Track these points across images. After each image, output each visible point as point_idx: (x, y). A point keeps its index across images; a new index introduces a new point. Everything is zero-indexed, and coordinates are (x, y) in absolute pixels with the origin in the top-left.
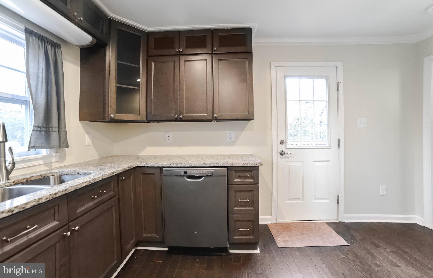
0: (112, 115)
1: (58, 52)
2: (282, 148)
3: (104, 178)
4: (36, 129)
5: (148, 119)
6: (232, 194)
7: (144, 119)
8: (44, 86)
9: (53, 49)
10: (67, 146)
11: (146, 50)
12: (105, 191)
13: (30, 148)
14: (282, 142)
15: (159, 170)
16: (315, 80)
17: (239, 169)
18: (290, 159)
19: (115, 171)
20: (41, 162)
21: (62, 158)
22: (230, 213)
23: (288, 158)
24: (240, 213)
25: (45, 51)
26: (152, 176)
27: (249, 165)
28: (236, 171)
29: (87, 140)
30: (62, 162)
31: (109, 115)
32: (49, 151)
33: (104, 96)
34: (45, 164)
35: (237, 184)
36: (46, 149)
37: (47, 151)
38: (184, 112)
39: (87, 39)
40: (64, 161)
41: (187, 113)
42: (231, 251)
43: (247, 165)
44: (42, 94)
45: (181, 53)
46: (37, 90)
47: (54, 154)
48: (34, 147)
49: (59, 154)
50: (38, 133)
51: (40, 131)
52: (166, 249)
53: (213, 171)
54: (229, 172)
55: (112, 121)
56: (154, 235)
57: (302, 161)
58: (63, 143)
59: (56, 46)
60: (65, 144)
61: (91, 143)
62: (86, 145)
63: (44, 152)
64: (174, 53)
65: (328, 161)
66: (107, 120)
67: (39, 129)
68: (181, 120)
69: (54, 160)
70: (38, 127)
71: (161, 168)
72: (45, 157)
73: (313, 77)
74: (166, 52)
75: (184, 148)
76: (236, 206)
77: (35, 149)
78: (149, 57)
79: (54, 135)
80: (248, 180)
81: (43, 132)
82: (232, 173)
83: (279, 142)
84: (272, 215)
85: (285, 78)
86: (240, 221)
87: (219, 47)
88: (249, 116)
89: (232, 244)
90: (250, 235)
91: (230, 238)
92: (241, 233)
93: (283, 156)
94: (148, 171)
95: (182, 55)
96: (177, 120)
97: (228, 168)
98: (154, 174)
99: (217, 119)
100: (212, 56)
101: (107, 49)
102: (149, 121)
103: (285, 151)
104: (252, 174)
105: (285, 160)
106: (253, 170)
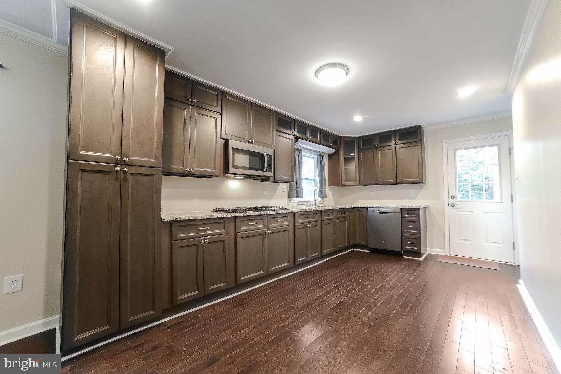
1: (323, 158)
2: (453, 201)
5: (360, 184)
6: (403, 223)
7: (358, 184)
10: (326, 197)
11: (358, 147)
14: (453, 197)
15: (365, 210)
16: (485, 149)
17: (408, 209)
18: (460, 210)
22: (403, 233)
23: (459, 208)
24: (408, 233)
26: (363, 212)
27: (413, 207)
28: (406, 211)
31: (342, 183)
32: (322, 198)
33: (339, 174)
35: (406, 217)
38: (380, 180)
39: (332, 151)
41: (381, 180)
42: (404, 257)
43: (412, 207)
45: (377, 147)
49: (324, 200)
52: (368, 251)
53: (393, 210)
54: (402, 211)
55: (343, 186)
56: (363, 242)
57: (472, 212)
64: (373, 147)
65: (500, 213)
66: (341, 185)
68: (378, 184)
69: (322, 202)
71: (367, 208)
73: (483, 147)
74: (369, 147)
75: (381, 201)
76: (406, 230)
78: (360, 150)
80: (413, 216)
81: (321, 191)
82: (404, 211)
83: (450, 197)
84: (445, 250)
85: (455, 150)
86: (409, 238)
87: (399, 141)
88: (420, 181)
89: (405, 251)
90: (415, 247)
91: (403, 247)
92: (409, 245)
93: (454, 207)
94: (360, 210)
95: (378, 147)
96: (376, 184)
97: (401, 208)
98: (363, 211)
99: (399, 183)
100: (396, 147)
101: (340, 151)
102: (361, 185)
103: (456, 203)
104: (416, 212)
105: (456, 210)
106: (416, 210)
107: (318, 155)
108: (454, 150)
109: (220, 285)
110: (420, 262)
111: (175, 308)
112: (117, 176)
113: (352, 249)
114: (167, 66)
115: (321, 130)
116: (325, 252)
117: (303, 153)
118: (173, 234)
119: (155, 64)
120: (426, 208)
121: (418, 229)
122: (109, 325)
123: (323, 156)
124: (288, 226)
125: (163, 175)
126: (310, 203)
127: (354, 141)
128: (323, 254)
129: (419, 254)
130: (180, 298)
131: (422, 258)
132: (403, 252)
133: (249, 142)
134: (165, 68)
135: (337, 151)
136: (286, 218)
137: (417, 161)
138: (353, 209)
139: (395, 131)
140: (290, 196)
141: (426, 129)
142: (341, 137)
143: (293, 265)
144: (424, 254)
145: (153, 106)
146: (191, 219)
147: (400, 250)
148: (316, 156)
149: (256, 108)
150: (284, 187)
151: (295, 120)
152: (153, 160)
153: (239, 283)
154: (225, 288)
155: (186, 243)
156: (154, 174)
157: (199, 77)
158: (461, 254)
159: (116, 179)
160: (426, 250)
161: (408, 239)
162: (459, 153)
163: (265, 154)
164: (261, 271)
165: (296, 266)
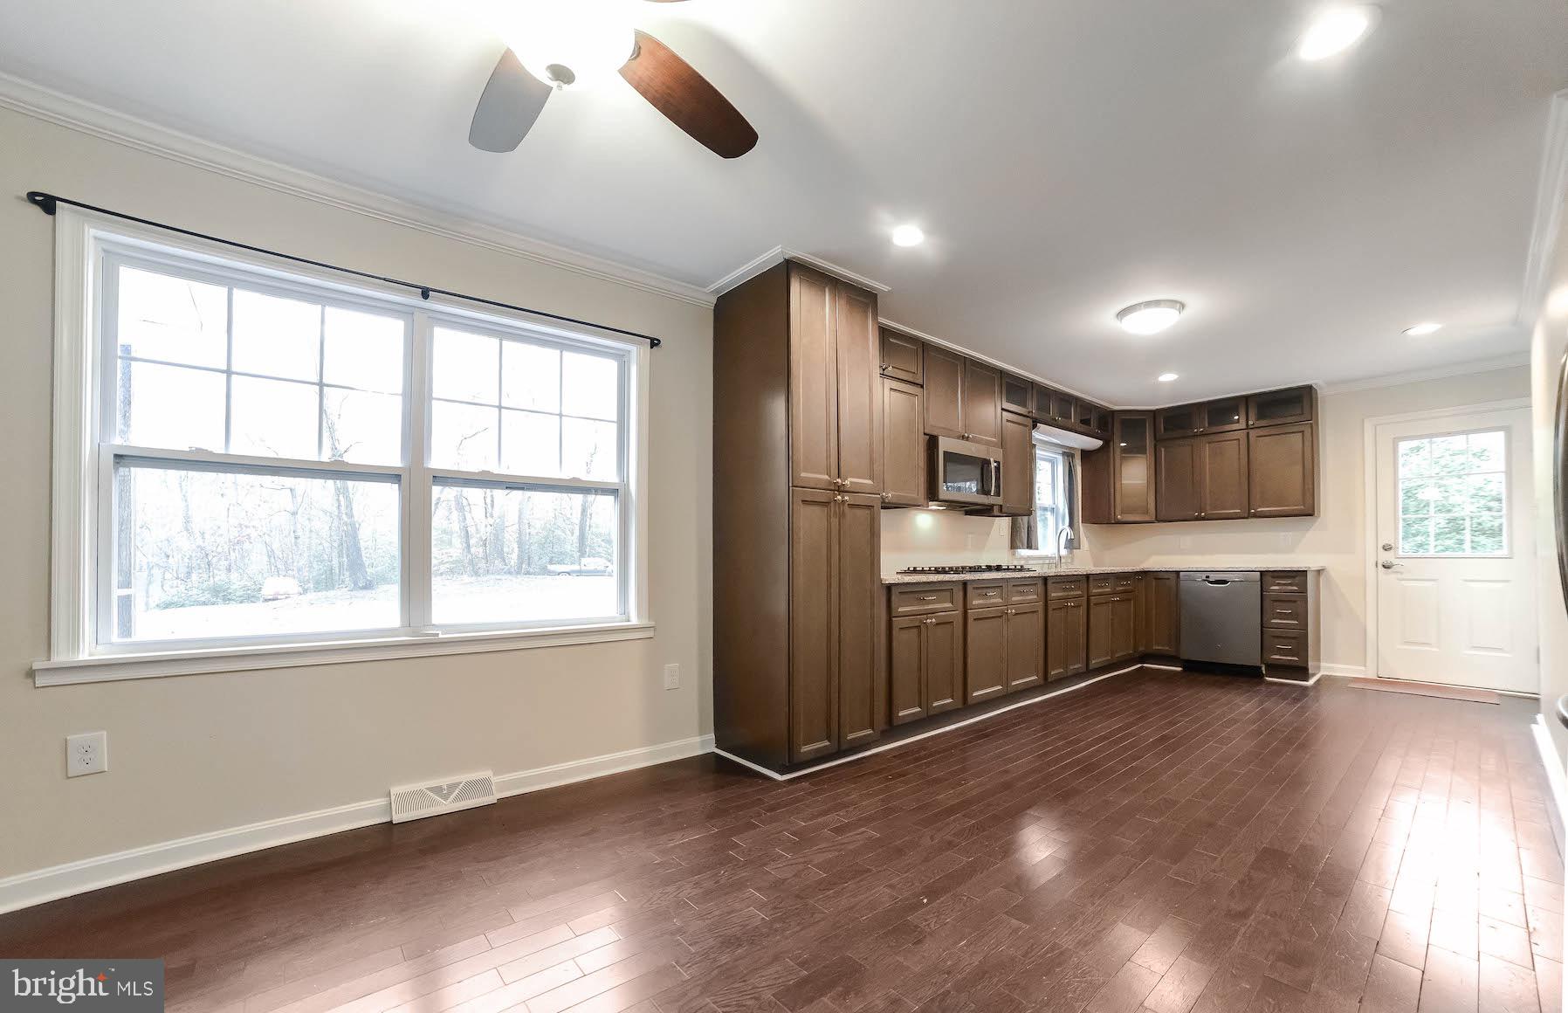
0: (1119, 517)
2: (1387, 557)
5: (1160, 518)
6: (1267, 603)
7: (1154, 519)
11: (1153, 433)
14: (1387, 548)
15: (1174, 576)
18: (1403, 576)
22: (1265, 626)
23: (1402, 573)
24: (1278, 626)
27: (1290, 570)
28: (1273, 577)
31: (1115, 516)
33: (1109, 495)
35: (1274, 591)
38: (1208, 508)
39: (1094, 443)
41: (1210, 510)
42: (1268, 679)
43: (1287, 569)
52: (1179, 669)
53: (1242, 575)
54: (1264, 577)
55: (1119, 522)
56: (1168, 648)
57: (1436, 580)
64: (1191, 434)
65: (1509, 580)
66: (1113, 522)
68: (1203, 519)
71: (1178, 573)
73: (1466, 432)
74: (1181, 433)
75: (1208, 557)
76: (1273, 618)
78: (1158, 441)
82: (1268, 578)
83: (1380, 546)
84: (1365, 666)
85: (1396, 441)
86: (1278, 637)
87: (1258, 419)
88: (1306, 510)
89: (1269, 666)
90: (1293, 656)
91: (1265, 656)
92: (1280, 652)
93: (1390, 570)
94: (1160, 575)
95: (1203, 434)
96: (1197, 519)
97: (1262, 573)
98: (1168, 579)
99: (1255, 516)
100: (1248, 433)
101: (1111, 443)
102: (1159, 521)
103: (1395, 562)
104: (1297, 580)
105: (1393, 576)
106: (1299, 575)
107: (1064, 454)
108: (1394, 442)
109: (946, 702)
110: (1306, 688)
111: (892, 729)
113: (1139, 665)
114: (881, 320)
115: (1077, 400)
116: (1094, 663)
117: (1037, 452)
118: (893, 606)
119: (867, 317)
120: (1319, 572)
121: (1302, 617)
122: (829, 741)
123: (1072, 456)
124: (1028, 605)
125: (883, 508)
126: (1047, 562)
127: (1144, 420)
128: (1091, 667)
129: (1302, 671)
130: (900, 715)
131: (1311, 682)
132: (1263, 669)
133: (963, 436)
134: (880, 323)
135: (1107, 443)
136: (1035, 587)
137: (1299, 468)
138: (1145, 573)
139: (1246, 399)
140: (1013, 546)
141: (1322, 393)
142: (1113, 412)
143: (1042, 682)
144: (1314, 675)
147: (1258, 664)
148: (1062, 458)
149: (974, 368)
150: (1002, 525)
151: (1033, 384)
152: (871, 482)
153: (970, 701)
155: (903, 622)
156: (874, 505)
157: (898, 322)
158: (1403, 674)
160: (1319, 668)
161: (1276, 640)
162: (1404, 446)
163: (992, 460)
165: (1046, 684)
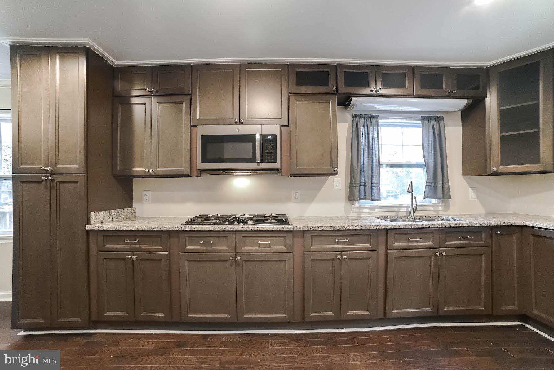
0: (494, 169)
1: (441, 123)
3: (471, 225)
4: (428, 184)
7: (550, 169)
8: (433, 152)
9: (438, 122)
10: (450, 198)
12: (472, 237)
13: (425, 198)
19: (486, 222)
20: (431, 208)
21: (447, 208)
25: (432, 126)
29: (471, 194)
30: (447, 211)
31: (491, 168)
32: (437, 200)
33: (485, 149)
34: (434, 211)
36: (435, 199)
37: (435, 200)
40: (448, 211)
44: (431, 158)
46: (428, 157)
47: (440, 204)
48: (427, 197)
49: (444, 204)
50: (430, 187)
51: (431, 186)
55: (495, 174)
58: (447, 195)
59: (439, 119)
60: (448, 196)
61: (476, 198)
62: (470, 198)
63: (434, 201)
66: (489, 173)
67: (430, 184)
69: (440, 208)
70: (430, 183)
72: (434, 205)
77: (428, 199)
79: (440, 189)
81: (433, 187)
107: (423, 119)
109: (156, 314)
112: (46, 184)
117: (379, 121)
118: (99, 244)
122: (44, 319)
124: (286, 254)
130: (106, 314)
133: (235, 122)
136: (282, 239)
140: (351, 197)
145: (76, 110)
146: (114, 229)
148: (420, 122)
152: (77, 166)
153: (185, 320)
154: (163, 320)
155: (112, 255)
156: (78, 180)
159: (46, 187)
163: (258, 135)
164: (225, 313)
